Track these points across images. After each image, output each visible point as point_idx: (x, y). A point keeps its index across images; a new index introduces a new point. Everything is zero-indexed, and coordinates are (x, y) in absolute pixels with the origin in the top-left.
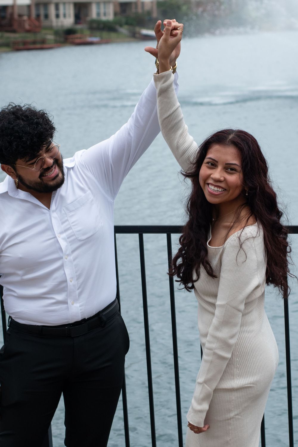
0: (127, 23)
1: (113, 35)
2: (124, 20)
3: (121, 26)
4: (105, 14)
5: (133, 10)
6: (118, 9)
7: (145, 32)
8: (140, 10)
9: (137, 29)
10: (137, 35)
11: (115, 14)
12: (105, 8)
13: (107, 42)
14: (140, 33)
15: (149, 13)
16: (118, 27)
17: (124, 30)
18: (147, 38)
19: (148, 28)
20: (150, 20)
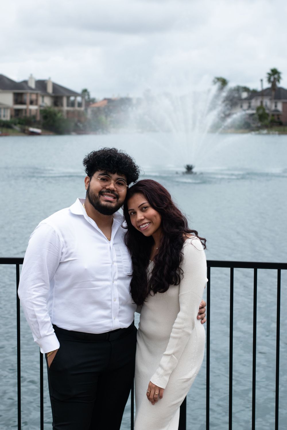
0: (19, 123)
1: (10, 131)
2: (17, 121)
3: (15, 124)
4: (4, 116)
5: (24, 114)
6: (13, 113)
7: (32, 129)
8: (28, 115)
9: (26, 127)
10: (26, 132)
11: (11, 117)
12: (4, 112)
13: (6, 135)
14: (28, 130)
15: (34, 117)
16: (13, 125)
17: (17, 128)
18: (33, 134)
19: (34, 127)
20: (35, 122)
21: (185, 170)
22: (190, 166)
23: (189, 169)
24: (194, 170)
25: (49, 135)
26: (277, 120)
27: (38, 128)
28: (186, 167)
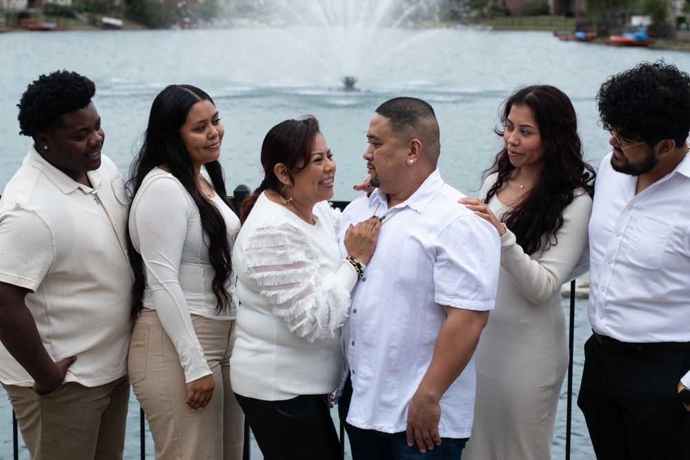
0: (86, 10)
1: (71, 22)
2: (83, 6)
3: (80, 12)
7: (106, 20)
9: (98, 17)
10: (98, 23)
14: (101, 21)
16: (76, 13)
17: (83, 17)
18: (109, 27)
19: (110, 16)
20: (113, 7)
21: (341, 84)
22: (350, 79)
23: (349, 84)
24: (356, 85)
25: (135, 29)
26: (501, 7)
27: (117, 17)
28: (345, 80)
